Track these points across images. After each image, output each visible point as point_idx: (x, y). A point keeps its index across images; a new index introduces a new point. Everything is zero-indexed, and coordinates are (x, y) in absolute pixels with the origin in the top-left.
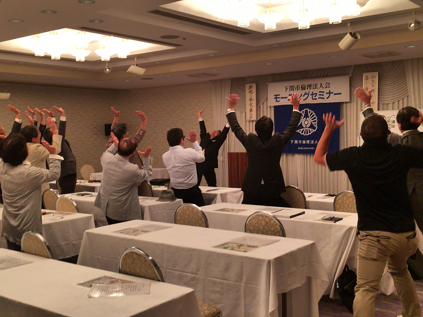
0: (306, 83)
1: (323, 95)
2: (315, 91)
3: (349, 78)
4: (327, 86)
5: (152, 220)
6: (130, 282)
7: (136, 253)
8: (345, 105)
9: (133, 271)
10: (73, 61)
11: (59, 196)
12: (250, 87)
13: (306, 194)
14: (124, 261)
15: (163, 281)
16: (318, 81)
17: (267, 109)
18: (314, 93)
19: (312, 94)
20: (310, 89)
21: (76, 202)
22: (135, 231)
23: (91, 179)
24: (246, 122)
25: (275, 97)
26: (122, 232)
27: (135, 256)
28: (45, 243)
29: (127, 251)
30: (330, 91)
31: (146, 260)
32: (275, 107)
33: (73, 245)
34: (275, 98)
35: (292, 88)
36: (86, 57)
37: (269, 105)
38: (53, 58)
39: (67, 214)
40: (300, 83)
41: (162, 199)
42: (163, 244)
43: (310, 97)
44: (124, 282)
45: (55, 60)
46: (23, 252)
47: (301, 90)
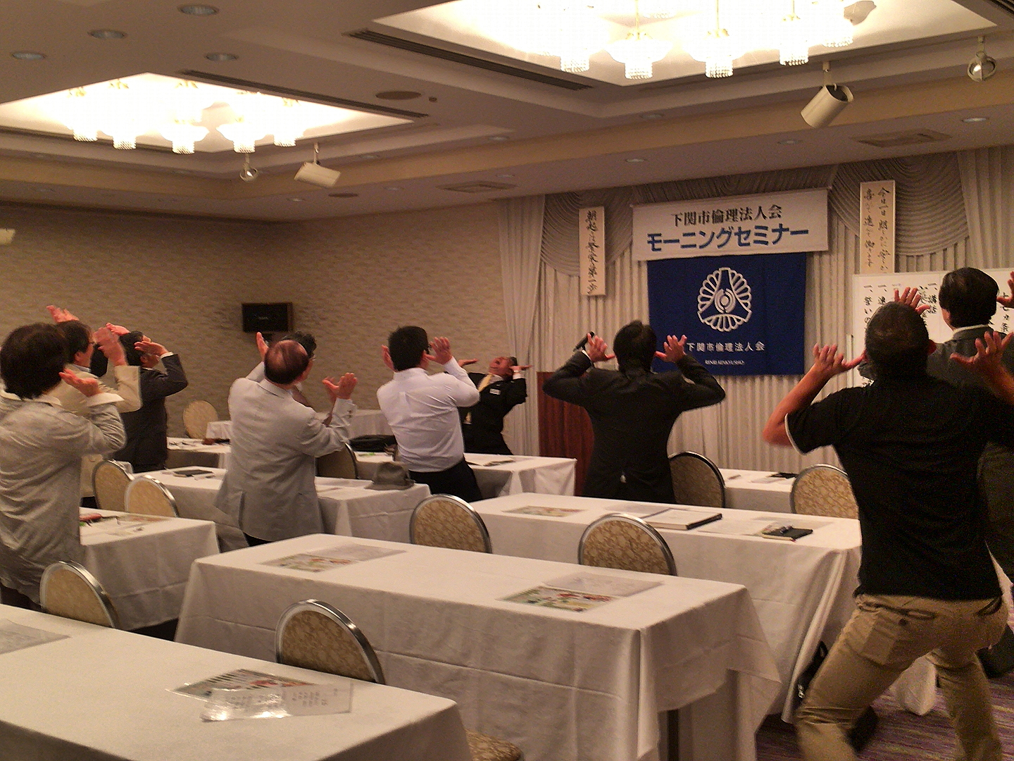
0: (725, 205)
1: (765, 235)
2: (746, 225)
3: (826, 196)
4: (773, 214)
5: (357, 533)
6: (304, 684)
7: (317, 614)
8: (816, 258)
9: (310, 659)
10: (167, 151)
11: (132, 477)
12: (591, 216)
13: (725, 473)
14: (289, 633)
15: (383, 682)
16: (753, 203)
17: (631, 268)
18: (743, 230)
19: (739, 234)
20: (734, 221)
21: (173, 490)
22: (316, 561)
23: (210, 435)
24: (580, 300)
25: (650, 239)
26: (283, 563)
27: (315, 621)
28: (98, 590)
29: (297, 610)
30: (781, 225)
31: (341, 631)
32: (650, 263)
33: (167, 594)
34: (649, 242)
35: (690, 218)
36: (196, 144)
37: (636, 258)
38: (117, 145)
39: (151, 520)
40: (710, 206)
41: (379, 483)
42: (382, 593)
43: (734, 239)
44: (287, 683)
45: (123, 151)
46: (45, 611)
47: (713, 222)
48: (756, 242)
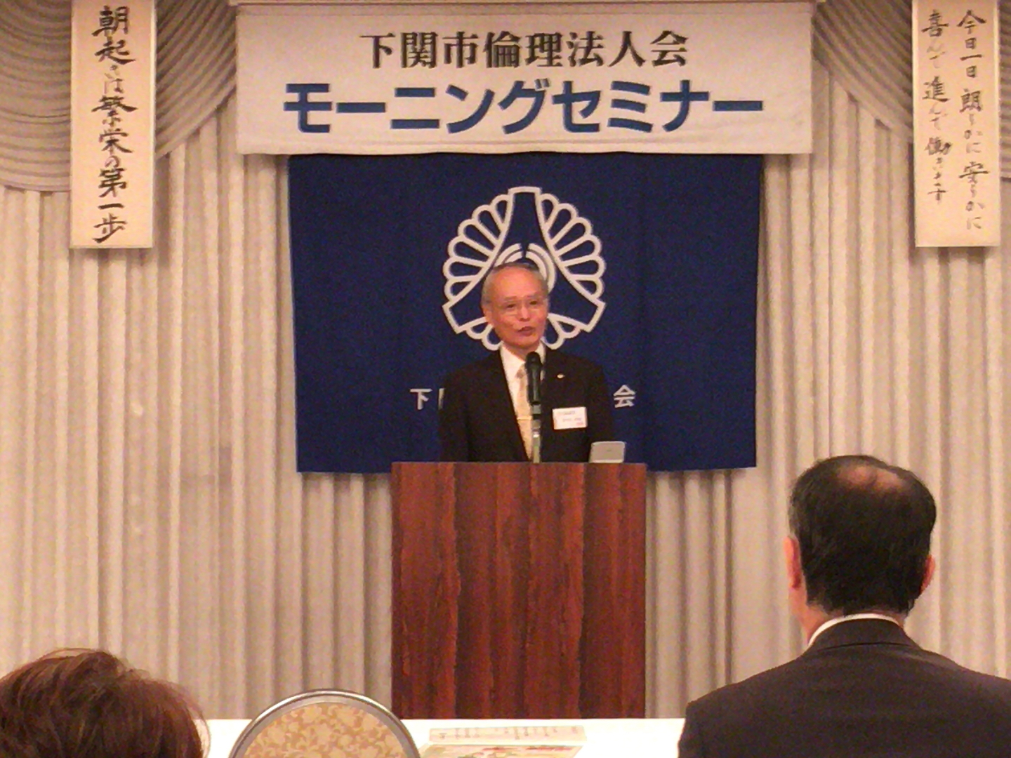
1: (641, 107)
2: (586, 78)
4: (664, 53)
16: (607, 21)
18: (577, 89)
19: (567, 97)
20: (550, 64)
30: (686, 84)
35: (419, 48)
40: (479, 21)
43: (552, 114)
47: (490, 65)
48: (615, 122)
